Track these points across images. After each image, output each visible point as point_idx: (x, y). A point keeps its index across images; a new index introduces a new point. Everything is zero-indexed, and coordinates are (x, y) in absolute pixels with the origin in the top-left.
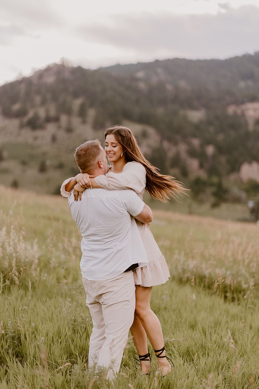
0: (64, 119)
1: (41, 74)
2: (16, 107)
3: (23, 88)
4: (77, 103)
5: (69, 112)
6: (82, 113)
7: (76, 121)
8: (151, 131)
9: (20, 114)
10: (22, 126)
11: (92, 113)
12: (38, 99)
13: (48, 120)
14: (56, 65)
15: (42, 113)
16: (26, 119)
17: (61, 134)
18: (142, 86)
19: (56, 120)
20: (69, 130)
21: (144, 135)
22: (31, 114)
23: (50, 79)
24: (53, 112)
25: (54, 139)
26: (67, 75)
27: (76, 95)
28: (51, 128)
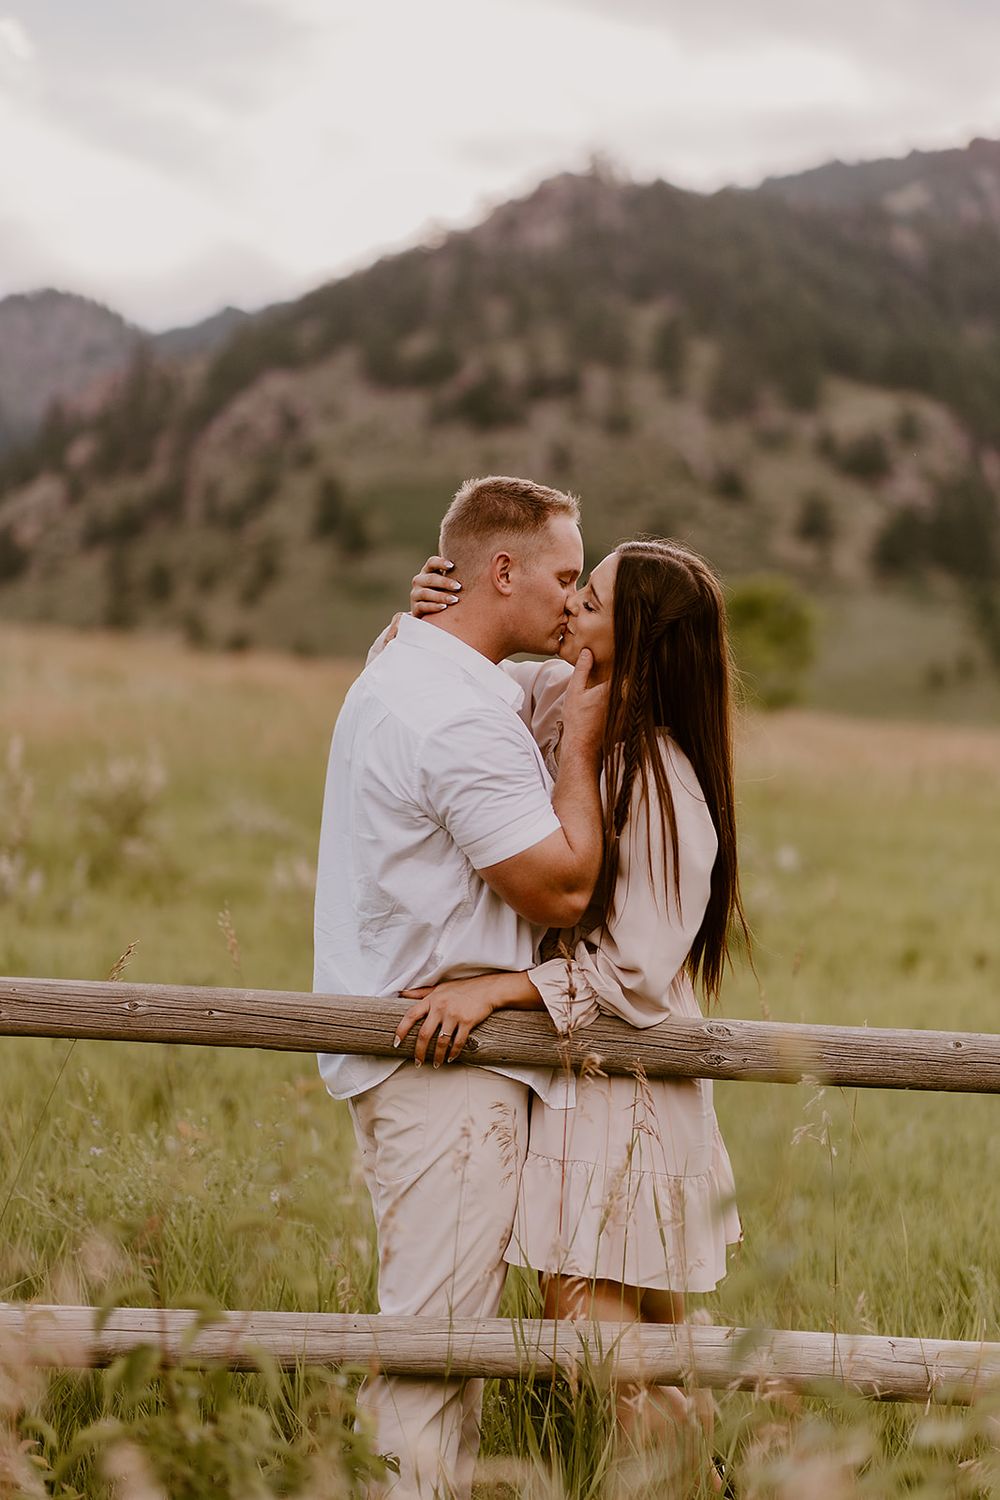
0: (597, 383)
1: (510, 218)
2: (418, 346)
3: (441, 275)
4: (645, 322)
5: (615, 356)
6: (668, 360)
7: (644, 390)
8: (934, 415)
9: (432, 372)
10: (439, 418)
11: (703, 356)
12: (497, 312)
13: (541, 388)
14: (568, 178)
15: (513, 363)
16: (450, 391)
17: (589, 443)
18: (906, 242)
19: (567, 387)
20: (619, 424)
21: (909, 432)
22: (471, 370)
23: (546, 235)
24: (554, 351)
26: (611, 216)
27: (642, 291)
28: (549, 422)
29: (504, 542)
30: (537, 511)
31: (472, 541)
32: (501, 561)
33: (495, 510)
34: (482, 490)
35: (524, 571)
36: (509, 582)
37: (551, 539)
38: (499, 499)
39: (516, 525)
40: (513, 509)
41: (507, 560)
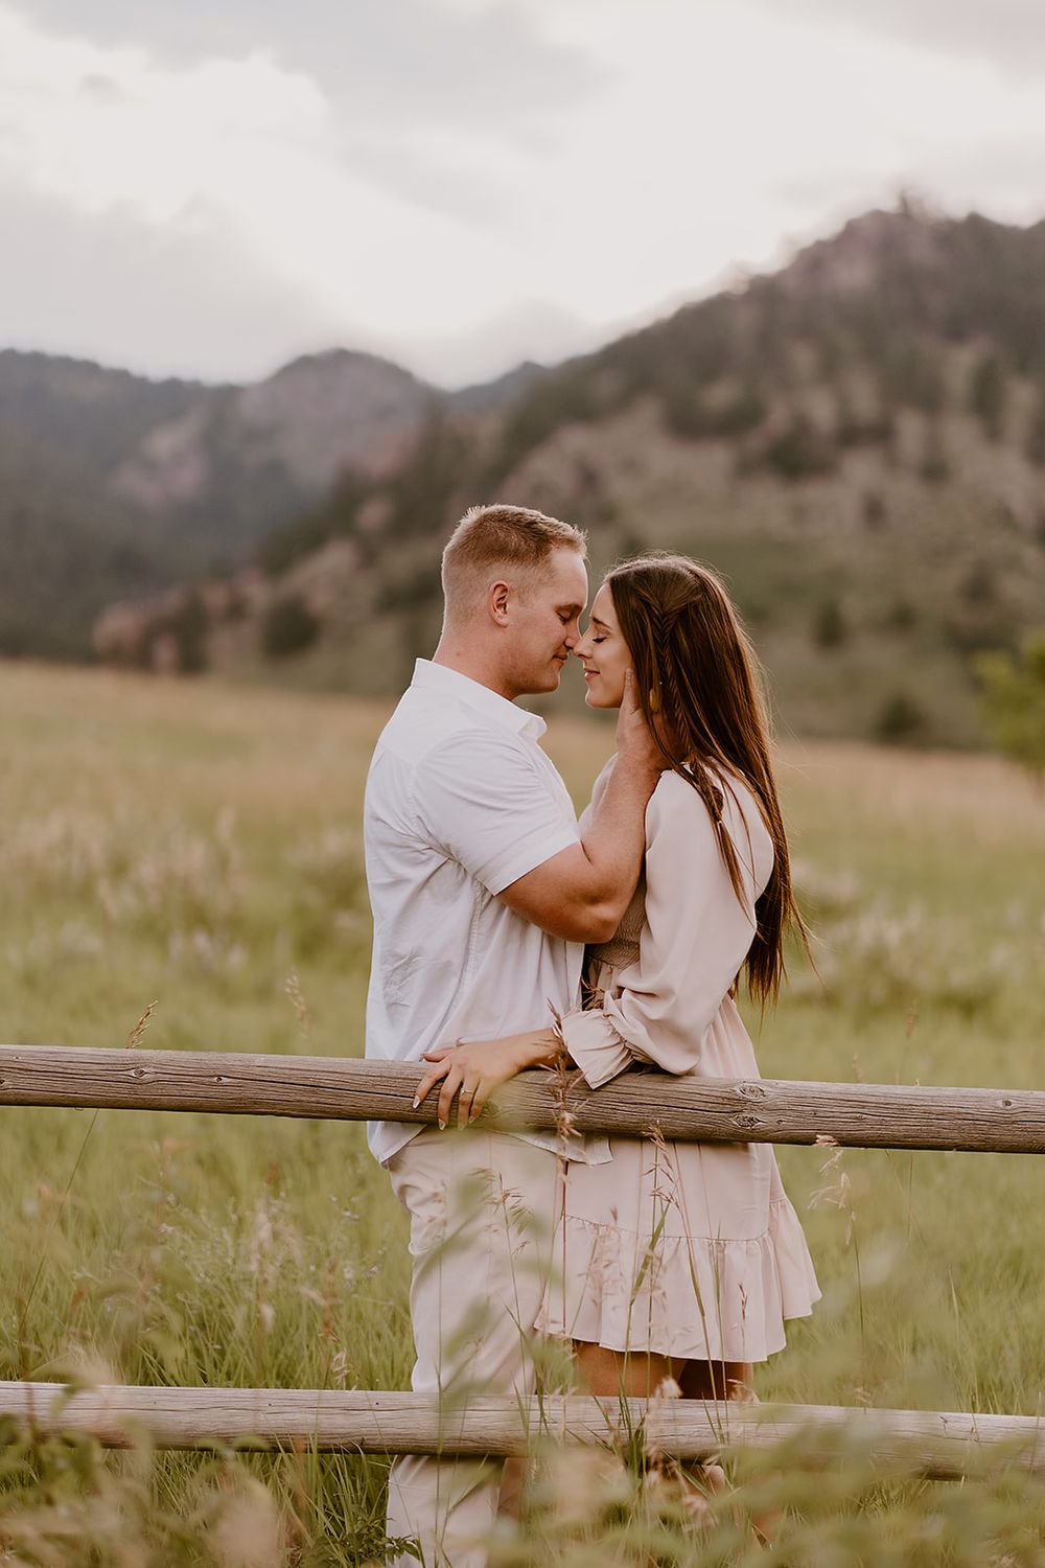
0: (911, 429)
1: (815, 260)
2: (721, 395)
3: (744, 322)
4: (960, 365)
5: (929, 399)
6: (986, 403)
7: (960, 434)
9: (736, 423)
10: (745, 469)
11: (1022, 398)
12: (803, 358)
13: (851, 435)
14: (878, 216)
15: (822, 410)
16: (755, 442)
17: (903, 492)
19: (881, 434)
20: (935, 472)
22: (778, 418)
23: (854, 276)
24: (865, 399)
25: (874, 512)
26: (922, 253)
27: (956, 331)
28: (861, 471)
29: (504, 572)
30: (539, 542)
31: (470, 569)
32: (499, 590)
33: (496, 540)
34: (486, 518)
35: (522, 603)
36: (506, 613)
37: (551, 572)
38: (501, 528)
39: (516, 556)
40: (514, 539)
41: (506, 590)
